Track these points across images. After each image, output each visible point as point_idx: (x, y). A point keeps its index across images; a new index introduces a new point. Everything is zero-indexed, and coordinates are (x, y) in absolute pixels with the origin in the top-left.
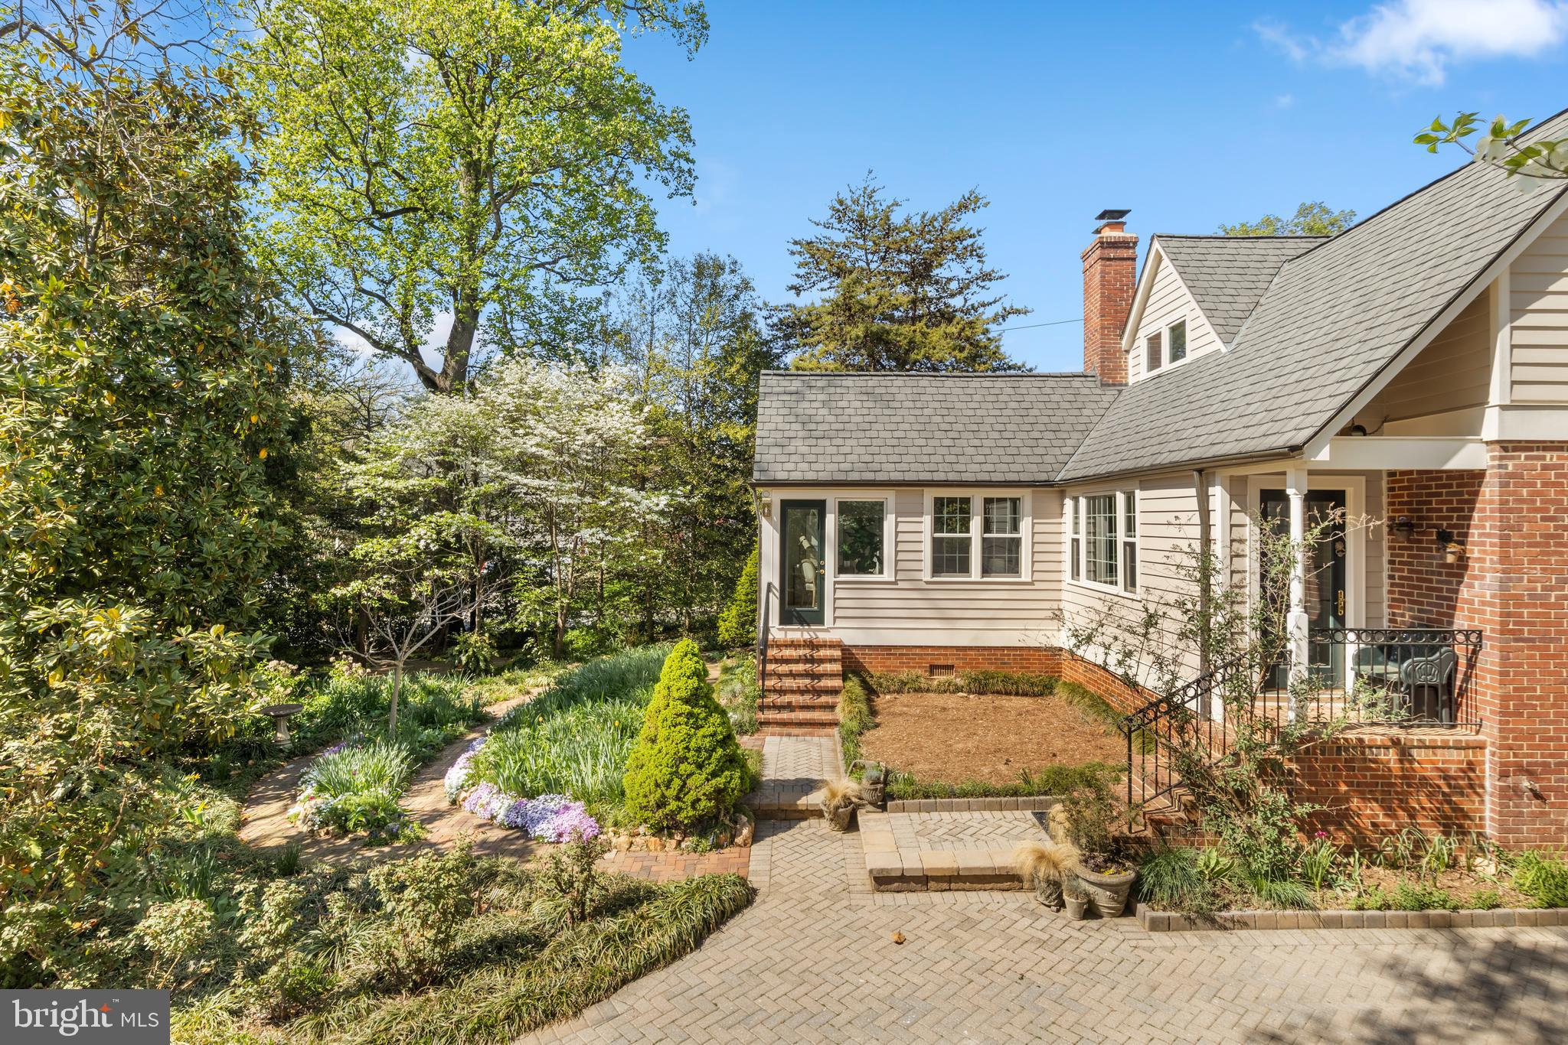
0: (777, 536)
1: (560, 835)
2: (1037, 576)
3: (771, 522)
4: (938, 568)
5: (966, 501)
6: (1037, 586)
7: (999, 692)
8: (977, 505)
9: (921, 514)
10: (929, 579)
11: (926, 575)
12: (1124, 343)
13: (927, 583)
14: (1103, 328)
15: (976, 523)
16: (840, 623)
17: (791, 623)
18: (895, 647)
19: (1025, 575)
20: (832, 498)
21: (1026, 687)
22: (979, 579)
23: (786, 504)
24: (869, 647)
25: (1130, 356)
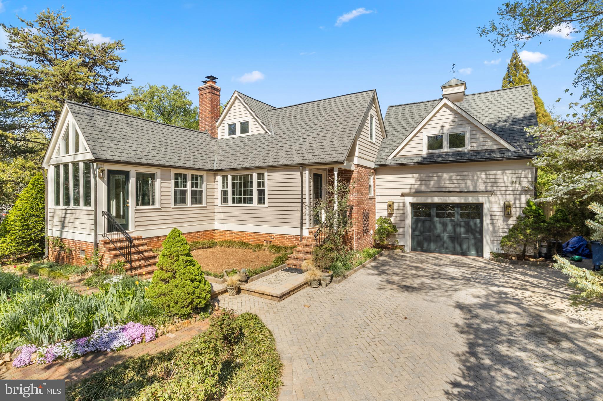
0: (106, 187)
1: (133, 341)
2: (209, 204)
3: (103, 180)
4: (176, 202)
5: (185, 175)
6: (208, 208)
7: (200, 248)
8: (189, 178)
9: (170, 180)
10: (173, 207)
11: (172, 205)
12: (217, 124)
13: (173, 208)
14: (211, 117)
15: (189, 184)
16: (137, 229)
17: (113, 231)
18: (161, 237)
19: (204, 204)
20: (133, 171)
21: (208, 245)
22: (190, 206)
23: (110, 172)
24: (150, 238)
25: (219, 129)
